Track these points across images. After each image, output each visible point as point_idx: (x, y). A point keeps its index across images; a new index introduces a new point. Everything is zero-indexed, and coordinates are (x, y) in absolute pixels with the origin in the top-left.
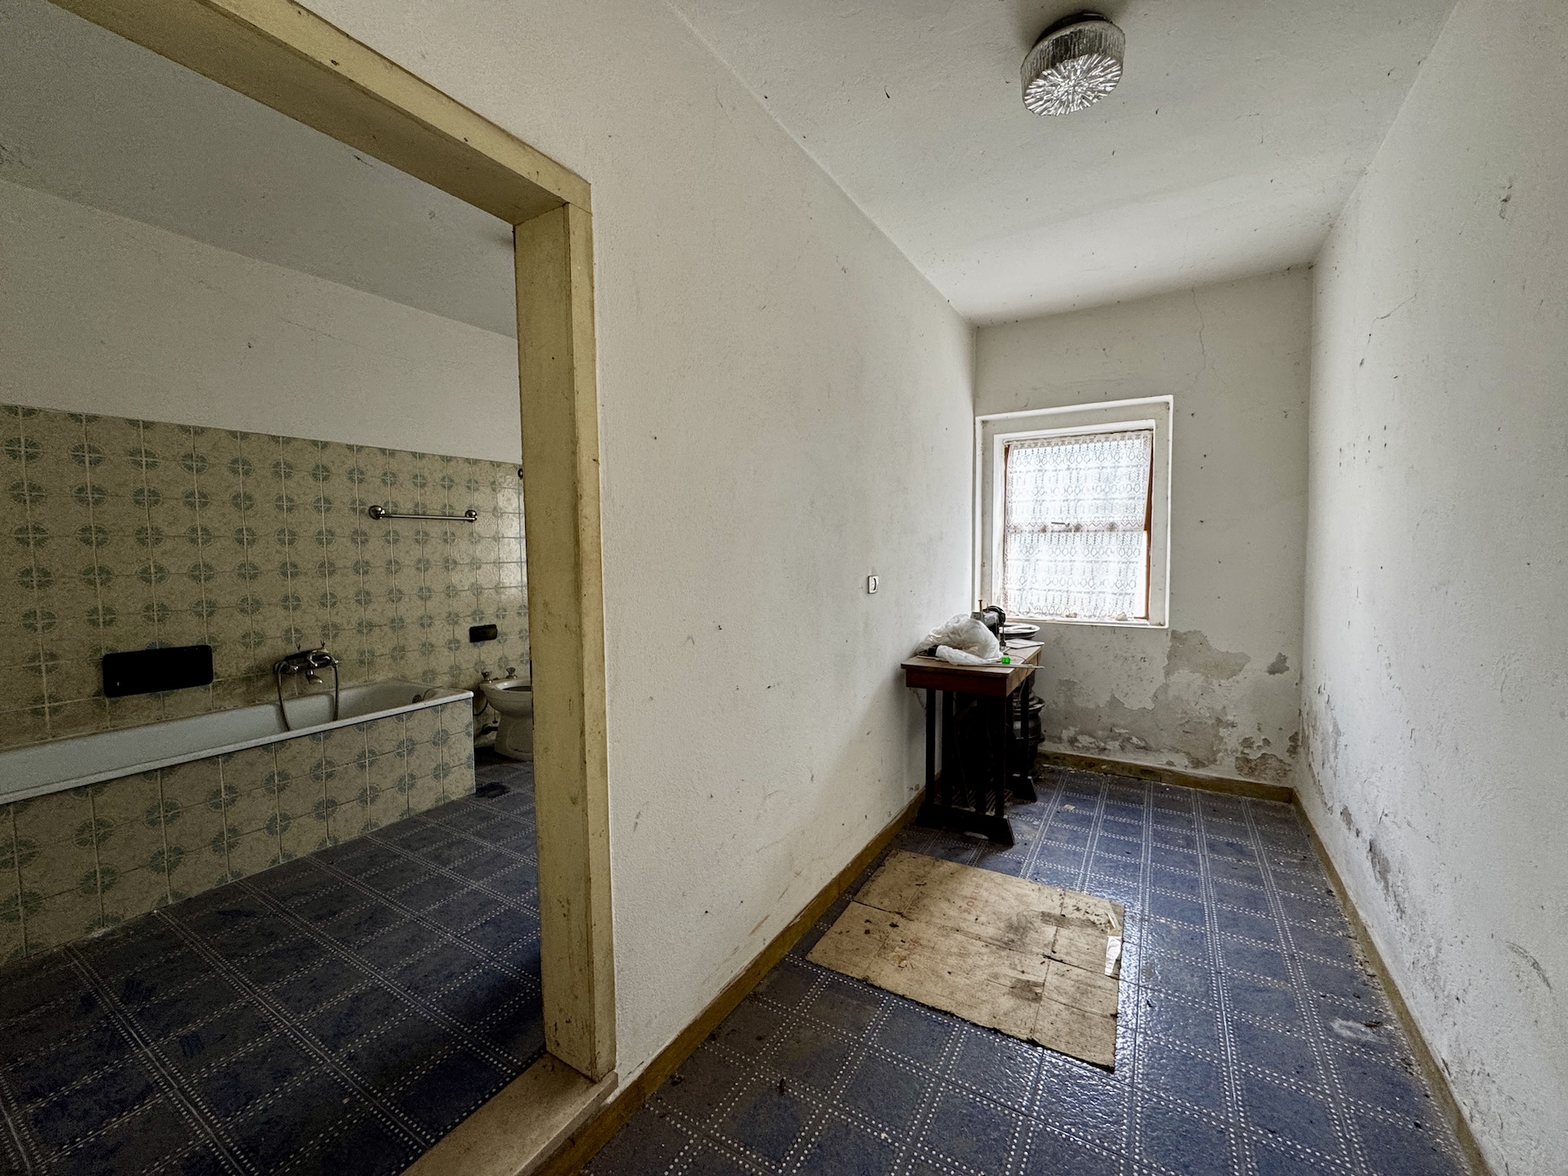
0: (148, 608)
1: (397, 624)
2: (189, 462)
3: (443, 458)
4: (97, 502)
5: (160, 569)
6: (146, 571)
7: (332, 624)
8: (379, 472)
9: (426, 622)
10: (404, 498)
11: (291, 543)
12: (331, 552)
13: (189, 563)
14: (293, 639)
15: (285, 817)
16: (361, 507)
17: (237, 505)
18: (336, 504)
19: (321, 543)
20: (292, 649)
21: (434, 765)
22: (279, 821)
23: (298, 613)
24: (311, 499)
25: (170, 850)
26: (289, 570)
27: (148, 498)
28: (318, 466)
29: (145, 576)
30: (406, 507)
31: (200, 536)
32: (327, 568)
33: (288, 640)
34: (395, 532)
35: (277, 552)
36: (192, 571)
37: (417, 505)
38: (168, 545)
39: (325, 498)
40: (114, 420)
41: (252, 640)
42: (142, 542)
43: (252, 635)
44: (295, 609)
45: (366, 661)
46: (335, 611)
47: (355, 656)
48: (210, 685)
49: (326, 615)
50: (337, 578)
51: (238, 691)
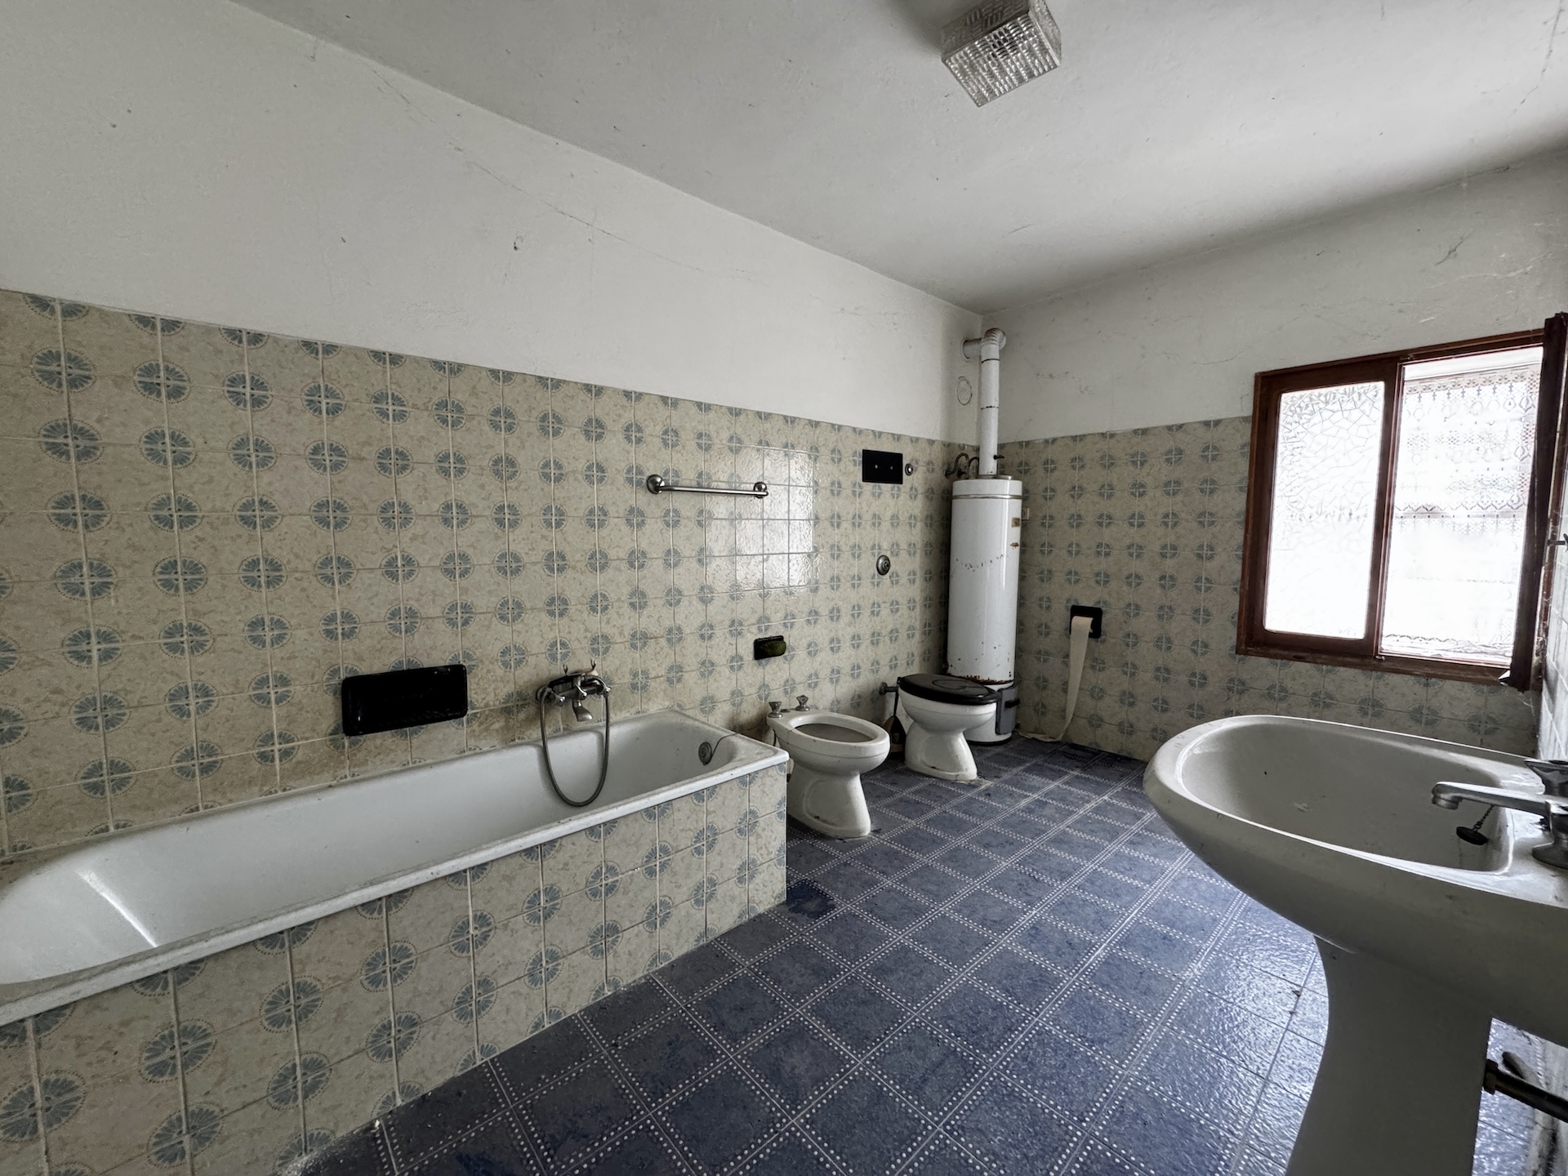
0: (394, 614)
1: (674, 635)
2: (443, 413)
3: (730, 410)
4: (336, 467)
5: (408, 561)
6: (392, 563)
7: (602, 636)
8: (659, 430)
9: (706, 633)
10: (685, 465)
11: (559, 524)
12: (604, 538)
13: (443, 553)
14: (559, 656)
15: (553, 957)
16: (639, 477)
17: (497, 473)
18: (609, 473)
19: (593, 526)
20: (557, 671)
21: (739, 862)
22: (544, 963)
23: (565, 620)
24: (581, 465)
25: (399, 1021)
26: (556, 562)
27: (394, 461)
28: (590, 421)
29: (390, 571)
30: (688, 478)
31: (455, 514)
32: (598, 561)
33: (553, 657)
34: (675, 511)
35: (543, 537)
36: (445, 563)
37: (700, 475)
38: (416, 527)
39: (597, 464)
40: (355, 352)
41: (513, 657)
42: (388, 522)
43: (513, 652)
44: (561, 615)
45: (640, 685)
46: (605, 618)
47: (627, 679)
48: (465, 718)
49: (596, 623)
50: (610, 573)
51: (497, 726)
